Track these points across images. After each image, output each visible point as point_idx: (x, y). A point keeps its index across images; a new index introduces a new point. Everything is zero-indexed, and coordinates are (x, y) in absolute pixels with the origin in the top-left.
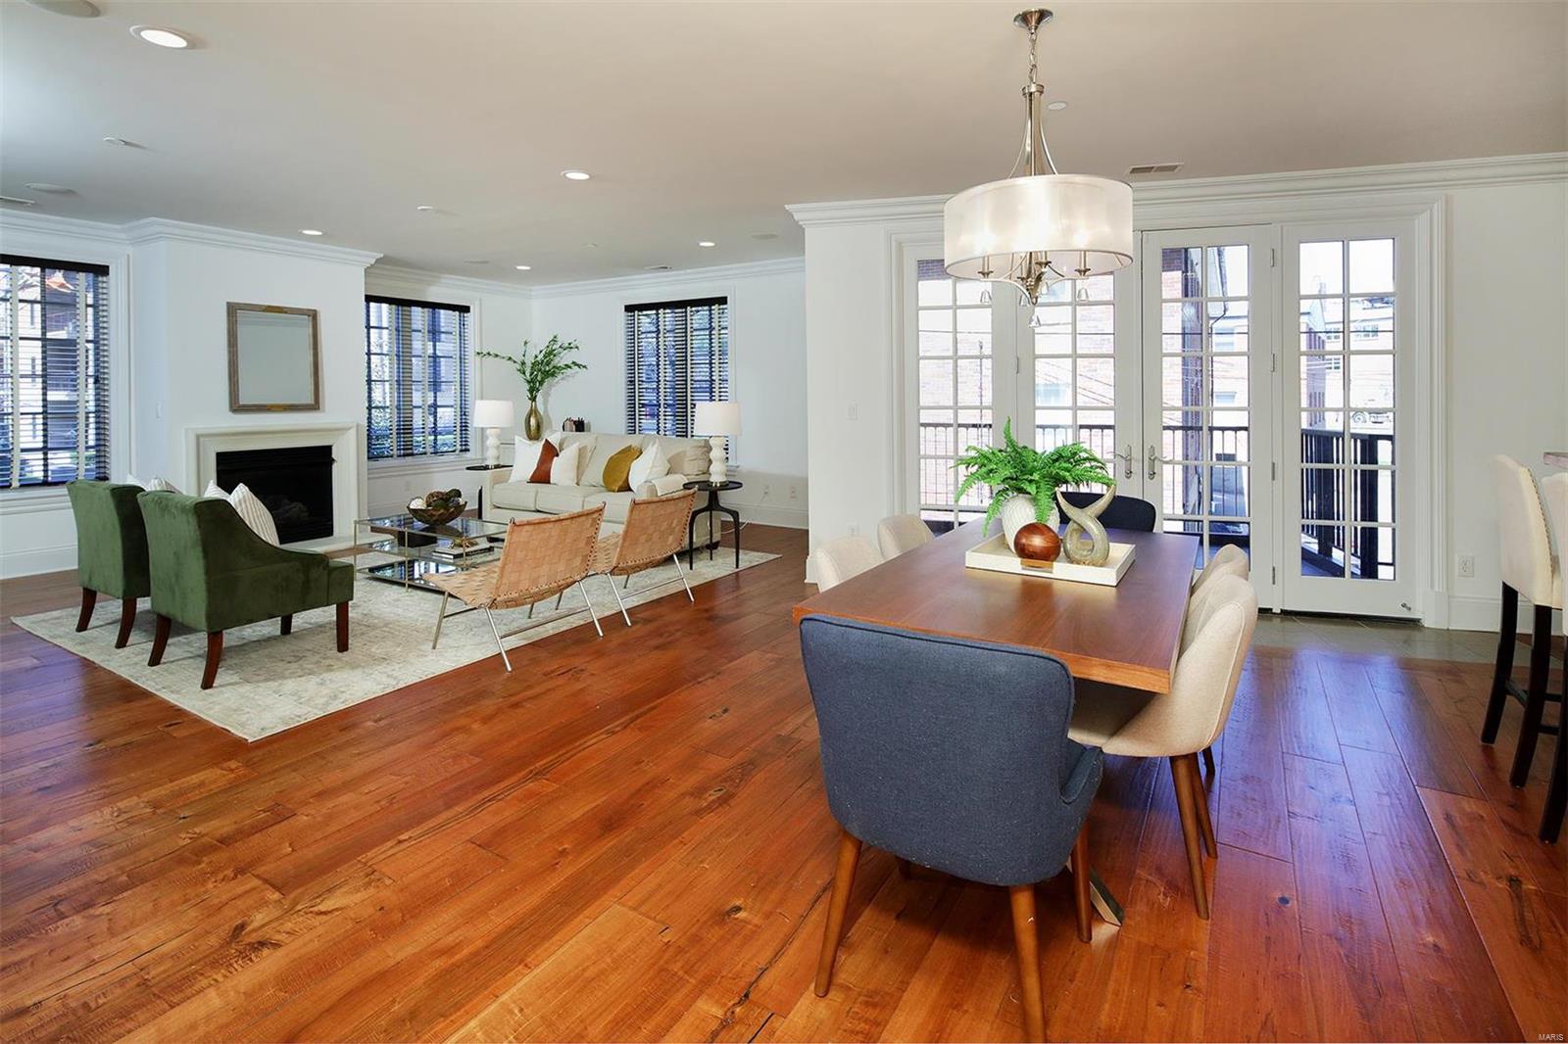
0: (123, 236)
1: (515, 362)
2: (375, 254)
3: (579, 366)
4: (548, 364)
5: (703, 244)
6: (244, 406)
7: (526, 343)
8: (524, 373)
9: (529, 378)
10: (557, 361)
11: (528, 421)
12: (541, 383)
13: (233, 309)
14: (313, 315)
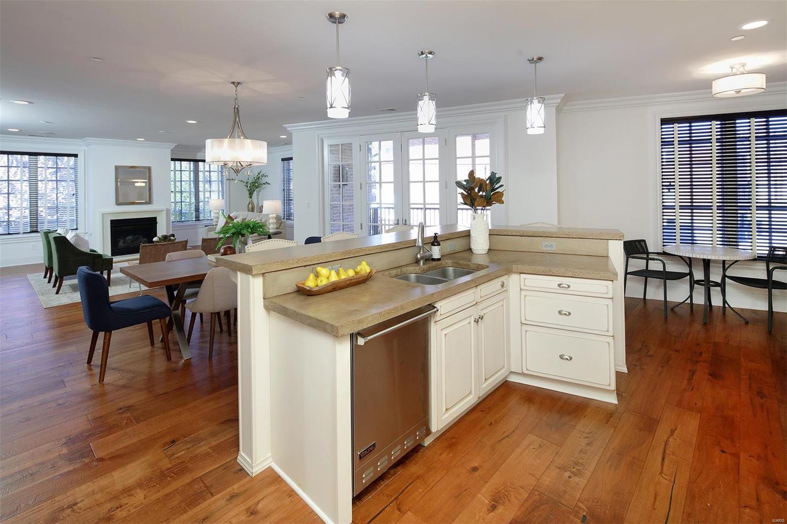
0: (83, 143)
1: (243, 182)
3: (268, 183)
4: (257, 183)
6: (122, 203)
8: (247, 187)
9: (249, 189)
10: (260, 181)
11: (249, 205)
12: (253, 191)
13: (118, 168)
14: (149, 169)
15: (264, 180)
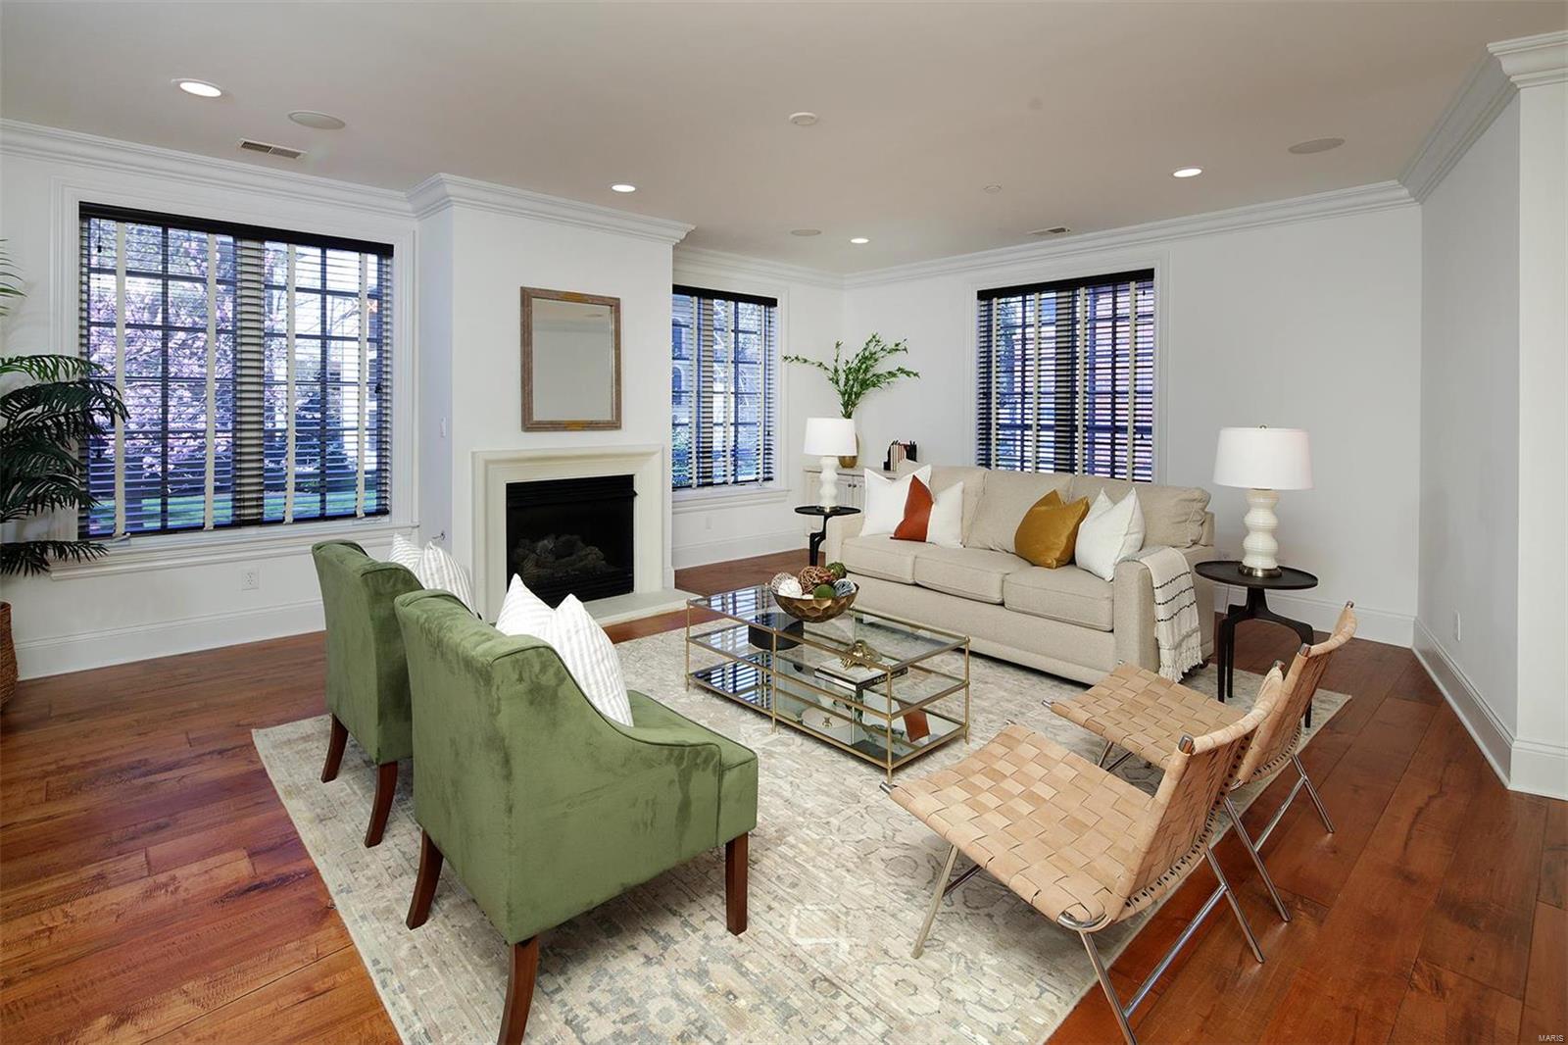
1: (826, 368)
2: (686, 225)
3: (908, 374)
4: (866, 371)
5: (1181, 174)
6: (539, 423)
7: (838, 345)
8: (837, 383)
9: (842, 388)
10: (877, 368)
12: (858, 395)
13: (527, 296)
14: (614, 305)
15: (881, 367)
